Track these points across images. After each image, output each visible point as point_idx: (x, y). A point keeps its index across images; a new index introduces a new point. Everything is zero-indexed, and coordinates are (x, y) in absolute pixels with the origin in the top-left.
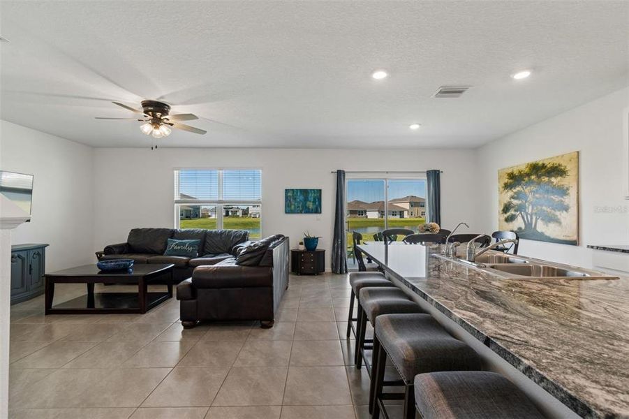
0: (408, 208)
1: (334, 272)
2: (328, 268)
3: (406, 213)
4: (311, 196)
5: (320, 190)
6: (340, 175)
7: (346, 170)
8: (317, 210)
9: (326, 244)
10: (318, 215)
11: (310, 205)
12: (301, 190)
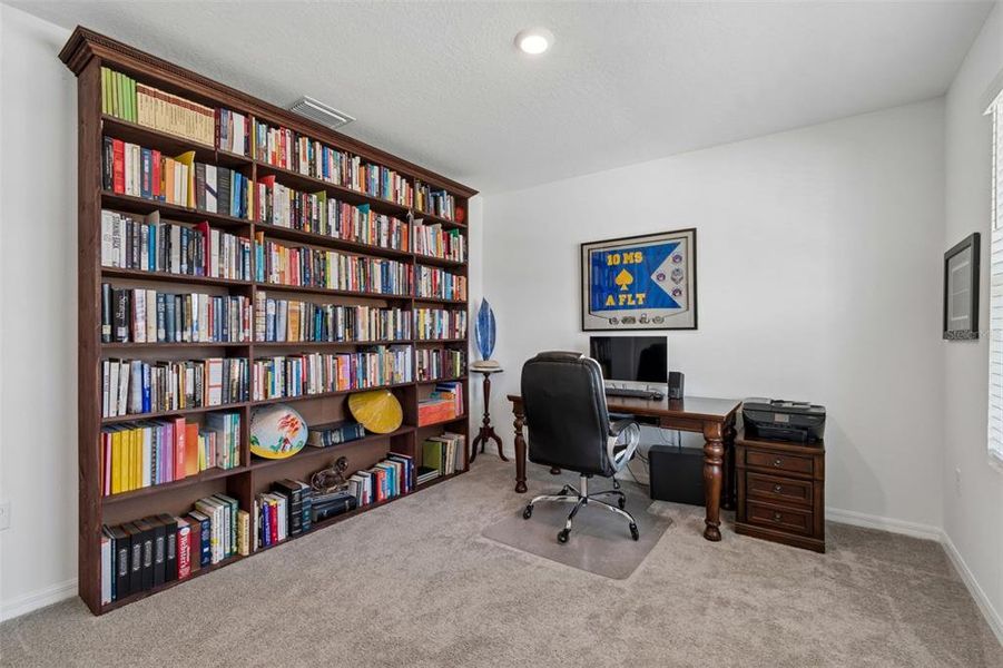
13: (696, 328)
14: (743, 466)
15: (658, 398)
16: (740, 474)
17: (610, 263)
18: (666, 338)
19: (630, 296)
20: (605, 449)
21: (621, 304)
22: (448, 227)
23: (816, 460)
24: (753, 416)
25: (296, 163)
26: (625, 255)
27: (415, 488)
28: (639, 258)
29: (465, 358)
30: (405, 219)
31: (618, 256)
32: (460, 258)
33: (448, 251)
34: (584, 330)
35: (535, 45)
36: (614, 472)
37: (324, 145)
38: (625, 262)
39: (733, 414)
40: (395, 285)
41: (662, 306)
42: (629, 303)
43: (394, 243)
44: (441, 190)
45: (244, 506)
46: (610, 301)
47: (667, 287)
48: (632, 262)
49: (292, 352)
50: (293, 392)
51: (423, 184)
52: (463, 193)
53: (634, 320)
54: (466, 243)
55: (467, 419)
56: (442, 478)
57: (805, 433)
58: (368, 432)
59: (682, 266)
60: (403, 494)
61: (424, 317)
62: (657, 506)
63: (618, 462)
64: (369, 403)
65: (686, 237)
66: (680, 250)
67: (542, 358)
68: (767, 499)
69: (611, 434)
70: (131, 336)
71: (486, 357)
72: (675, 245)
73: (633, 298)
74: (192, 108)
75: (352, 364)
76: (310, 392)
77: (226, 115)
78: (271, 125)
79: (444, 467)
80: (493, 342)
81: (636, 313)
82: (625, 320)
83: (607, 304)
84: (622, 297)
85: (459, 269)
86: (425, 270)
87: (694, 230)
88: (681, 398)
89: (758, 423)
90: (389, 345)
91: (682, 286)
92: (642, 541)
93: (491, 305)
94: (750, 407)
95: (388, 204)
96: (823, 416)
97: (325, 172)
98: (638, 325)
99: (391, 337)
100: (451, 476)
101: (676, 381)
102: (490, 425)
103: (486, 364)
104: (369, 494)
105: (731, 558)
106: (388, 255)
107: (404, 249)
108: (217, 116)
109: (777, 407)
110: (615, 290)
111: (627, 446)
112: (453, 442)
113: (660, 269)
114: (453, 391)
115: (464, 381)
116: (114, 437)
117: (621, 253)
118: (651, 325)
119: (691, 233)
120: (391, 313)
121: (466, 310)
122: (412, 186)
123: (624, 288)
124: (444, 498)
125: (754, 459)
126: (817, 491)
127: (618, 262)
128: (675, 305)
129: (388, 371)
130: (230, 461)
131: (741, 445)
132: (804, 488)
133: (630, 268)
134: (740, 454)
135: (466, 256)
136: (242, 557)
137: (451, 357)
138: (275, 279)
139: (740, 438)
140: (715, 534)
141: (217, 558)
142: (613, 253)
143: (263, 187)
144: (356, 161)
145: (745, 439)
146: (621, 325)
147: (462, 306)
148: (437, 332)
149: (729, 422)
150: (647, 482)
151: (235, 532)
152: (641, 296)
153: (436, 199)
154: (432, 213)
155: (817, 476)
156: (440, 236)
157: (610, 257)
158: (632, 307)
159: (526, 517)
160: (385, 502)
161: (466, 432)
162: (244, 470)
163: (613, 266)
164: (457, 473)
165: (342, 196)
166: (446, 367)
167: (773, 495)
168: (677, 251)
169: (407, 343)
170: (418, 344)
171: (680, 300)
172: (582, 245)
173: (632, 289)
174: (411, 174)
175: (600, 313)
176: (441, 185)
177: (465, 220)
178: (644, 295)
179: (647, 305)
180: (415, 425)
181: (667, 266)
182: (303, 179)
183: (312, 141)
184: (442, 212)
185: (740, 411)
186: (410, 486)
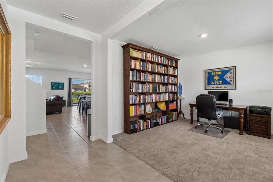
0: (88, 87)
1: (68, 106)
2: (66, 105)
3: (87, 89)
4: (61, 85)
5: (64, 83)
6: (70, 79)
7: (72, 78)
8: (63, 89)
9: (66, 98)
10: (63, 90)
11: (60, 87)
12: (57, 83)
13: (236, 89)
14: (249, 119)
15: (226, 105)
16: (248, 121)
17: (212, 74)
18: (228, 91)
19: (218, 82)
20: (216, 114)
21: (215, 84)
22: (174, 68)
23: (269, 119)
24: (251, 109)
25: (151, 59)
26: (217, 72)
27: (169, 122)
28: (220, 73)
29: (177, 96)
30: (167, 67)
31: (215, 73)
32: (176, 74)
33: (174, 73)
34: (205, 90)
35: (204, 36)
36: (217, 119)
37: (155, 55)
38: (217, 74)
39: (246, 108)
40: (165, 81)
41: (227, 84)
42: (218, 83)
43: (165, 72)
44: (173, 60)
45: (145, 121)
46: (213, 83)
47: (228, 80)
48: (218, 74)
49: (151, 94)
50: (151, 101)
51: (170, 59)
52: (177, 60)
53: (219, 87)
54: (177, 71)
55: (177, 109)
56: (173, 121)
57: (266, 113)
58: (161, 110)
59: (232, 75)
60: (166, 123)
61: (170, 87)
62: (226, 129)
63: (218, 117)
64: (161, 104)
65: (233, 68)
66: (232, 71)
67: (201, 95)
68: (255, 127)
69: (217, 111)
70: (133, 91)
71: (180, 96)
72: (230, 70)
73: (219, 82)
74: (139, 52)
75: (159, 96)
76: (153, 101)
77: (143, 52)
78: (149, 53)
79: (173, 119)
80: (182, 92)
81: (220, 86)
82: (216, 87)
83: (212, 84)
84: (216, 82)
85: (176, 77)
86: (170, 77)
87: (236, 67)
88: (232, 105)
89: (253, 110)
90: (164, 92)
91: (232, 79)
92: (224, 134)
93: (181, 84)
94: (250, 107)
95: (164, 64)
96: (271, 109)
97: (155, 60)
98: (220, 88)
99: (165, 91)
100: (174, 121)
101: (231, 101)
102: (181, 111)
103: (180, 97)
104: (161, 122)
105: (246, 138)
106: (164, 75)
107: (167, 73)
108: (142, 53)
109: (259, 107)
110: (214, 81)
111: (220, 114)
112: (175, 114)
113: (226, 76)
114: (174, 103)
115: (177, 101)
116: (131, 107)
117: (215, 72)
118: (224, 88)
119: (235, 67)
120: (165, 86)
121: (177, 85)
122: (168, 60)
123: (216, 80)
124: (175, 124)
125: (252, 118)
126: (269, 125)
127: (215, 74)
128: (230, 84)
129: (164, 98)
130: (143, 113)
131: (248, 115)
132: (265, 124)
133: (218, 75)
134: (248, 117)
135: (177, 74)
136: (144, 130)
137: (175, 95)
138: (149, 81)
139: (248, 113)
140: (242, 134)
141: (141, 129)
142: (213, 72)
143: (147, 64)
144: (160, 57)
145: (250, 113)
146: (215, 88)
147: (176, 84)
148: (172, 90)
149: (245, 110)
150: (223, 124)
151: (143, 125)
152: (221, 82)
153: (172, 62)
154: (171, 65)
155: (269, 122)
156: (173, 70)
157: (212, 73)
158: (218, 84)
159: (196, 128)
160: (163, 124)
161: (177, 112)
162: (145, 114)
163: (214, 75)
164: (175, 120)
165: (158, 64)
166: (174, 98)
167: (257, 126)
168: (230, 72)
169: (167, 92)
170: (169, 93)
171: (232, 83)
172: (205, 70)
173: (219, 80)
174: (168, 58)
175: (210, 86)
176: (173, 59)
177: (177, 66)
178: (222, 82)
179: (222, 84)
180: (169, 109)
181: (228, 75)
182: (152, 62)
183: (154, 54)
184: (173, 65)
185: (248, 108)
186: (168, 122)
